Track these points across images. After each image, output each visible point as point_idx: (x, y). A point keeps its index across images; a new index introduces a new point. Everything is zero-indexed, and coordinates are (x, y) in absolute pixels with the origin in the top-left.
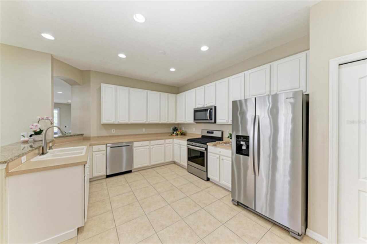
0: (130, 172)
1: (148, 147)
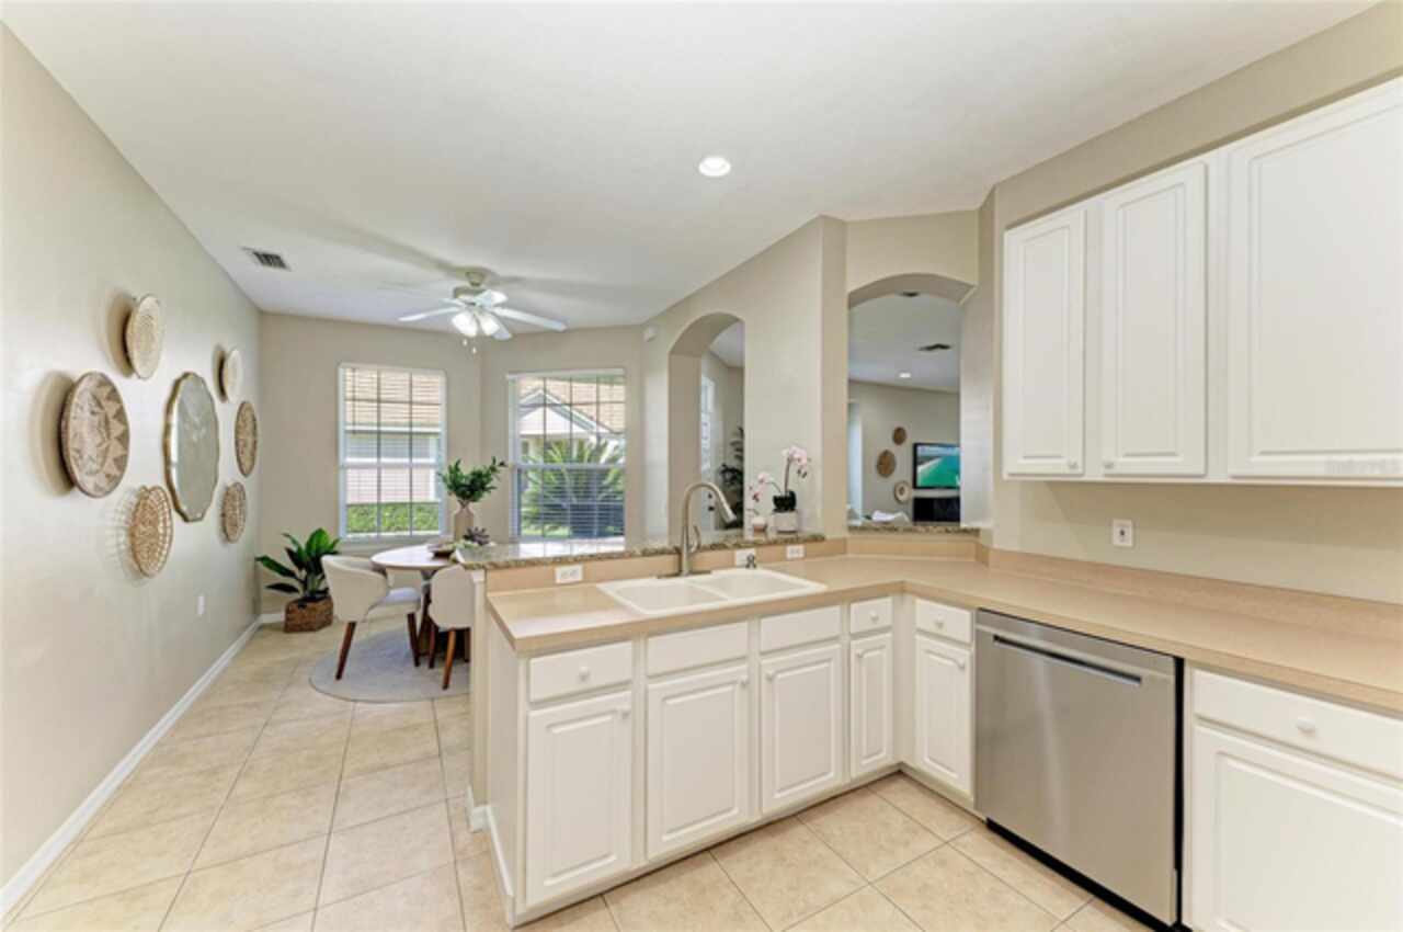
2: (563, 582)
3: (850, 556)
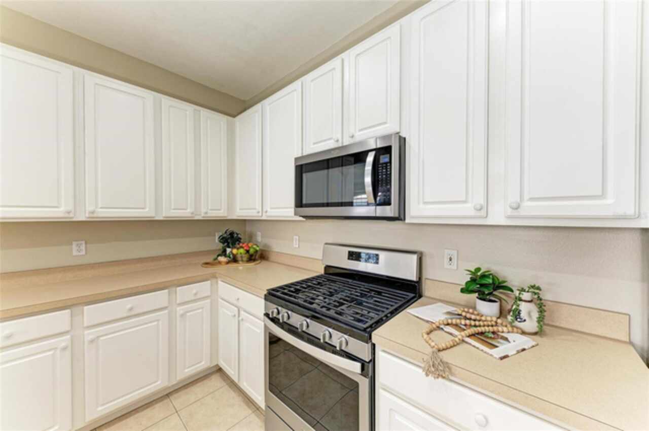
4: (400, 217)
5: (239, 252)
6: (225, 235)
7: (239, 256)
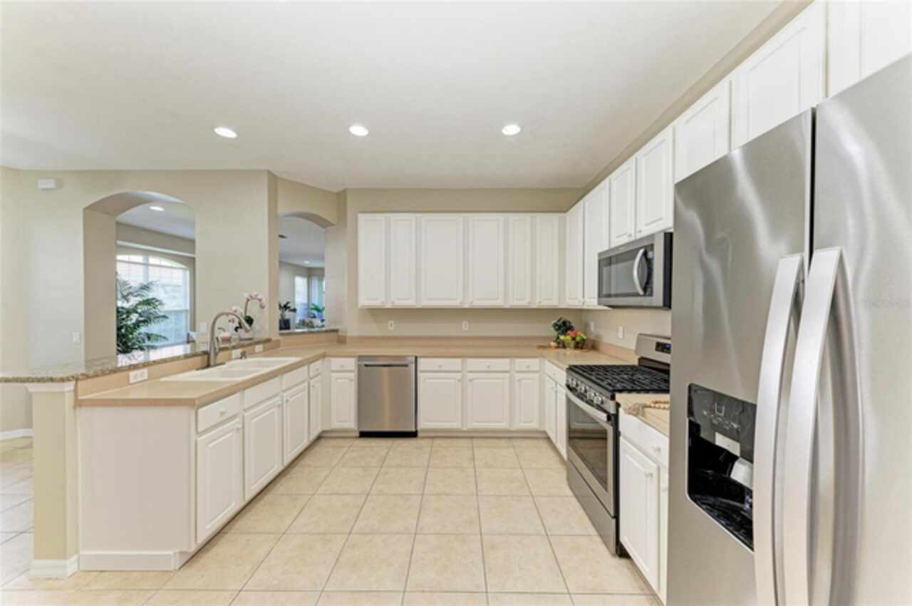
0: (413, 435)
1: (458, 376)
2: (135, 381)
3: (281, 348)
4: (667, 304)
5: (565, 338)
6: (559, 323)
7: (566, 342)
